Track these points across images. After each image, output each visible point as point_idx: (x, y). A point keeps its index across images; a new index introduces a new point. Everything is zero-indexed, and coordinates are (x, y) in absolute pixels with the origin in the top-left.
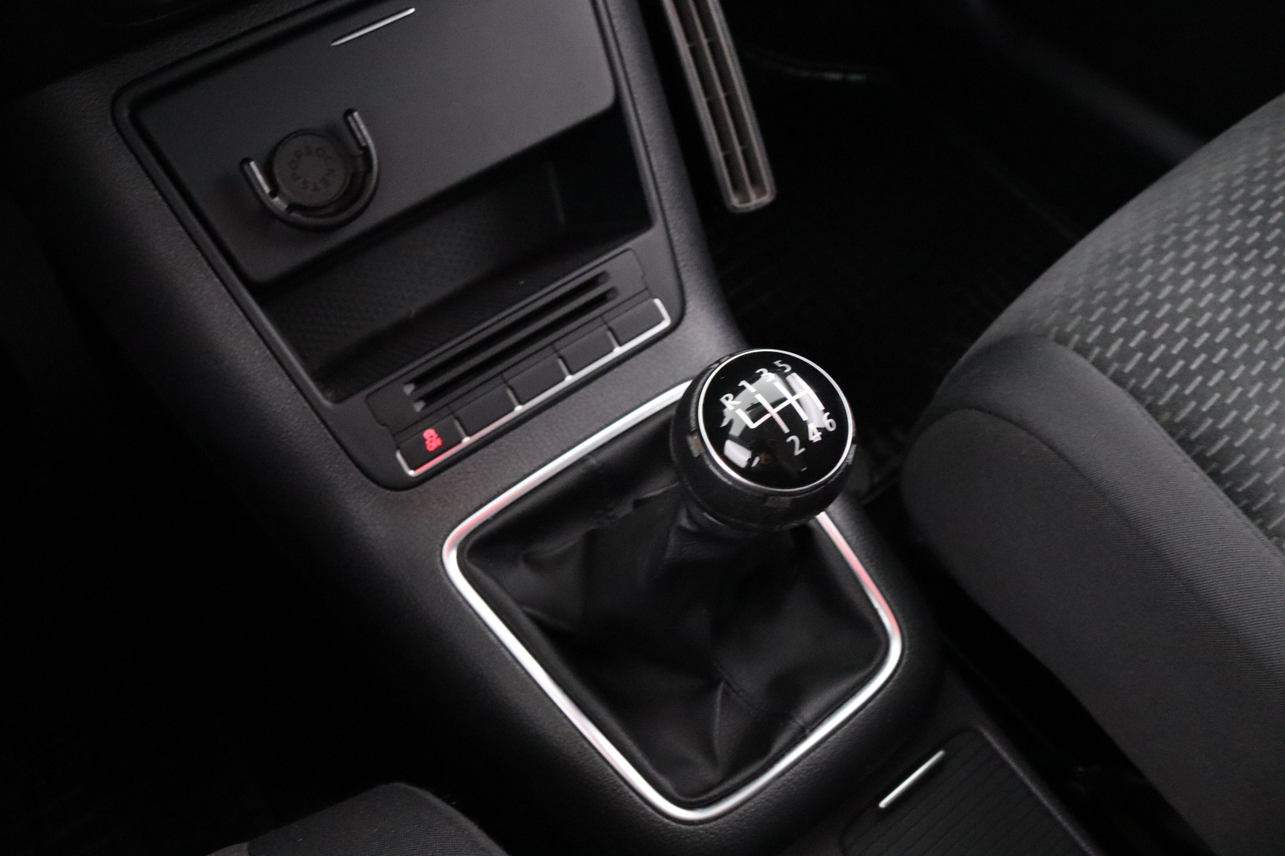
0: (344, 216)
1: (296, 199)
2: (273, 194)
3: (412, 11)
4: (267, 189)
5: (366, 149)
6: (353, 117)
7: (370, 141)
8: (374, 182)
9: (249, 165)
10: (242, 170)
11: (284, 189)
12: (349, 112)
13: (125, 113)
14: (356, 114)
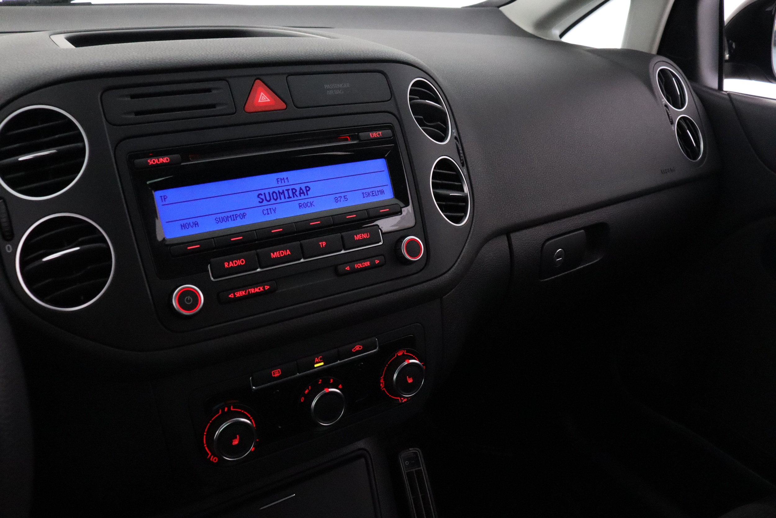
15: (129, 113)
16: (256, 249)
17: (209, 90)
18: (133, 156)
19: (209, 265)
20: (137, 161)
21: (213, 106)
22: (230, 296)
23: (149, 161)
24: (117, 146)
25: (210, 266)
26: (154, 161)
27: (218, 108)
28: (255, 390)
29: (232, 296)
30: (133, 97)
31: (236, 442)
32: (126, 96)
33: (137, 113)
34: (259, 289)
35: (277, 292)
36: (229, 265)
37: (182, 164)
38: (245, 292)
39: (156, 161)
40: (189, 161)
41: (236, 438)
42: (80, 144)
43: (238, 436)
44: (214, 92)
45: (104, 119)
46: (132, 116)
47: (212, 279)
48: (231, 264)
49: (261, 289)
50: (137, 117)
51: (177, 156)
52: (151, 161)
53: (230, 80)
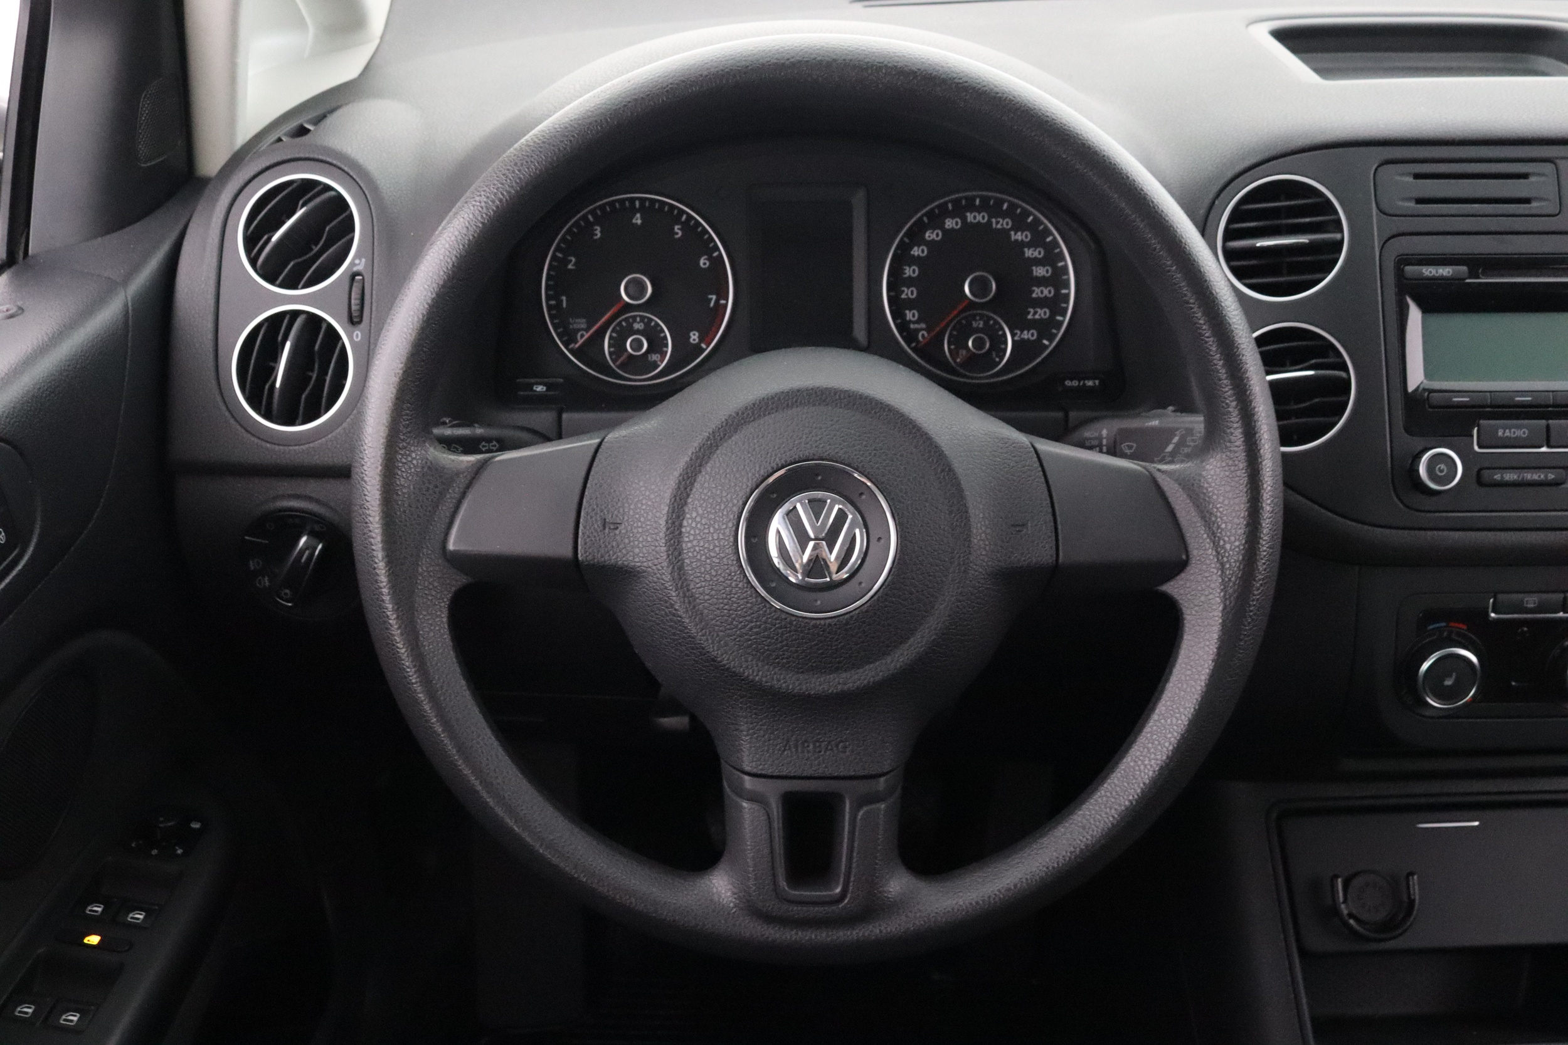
0: (1382, 936)
1: (1354, 912)
2: (1343, 903)
3: (1476, 823)
4: (1341, 900)
5: (1414, 900)
6: (1413, 879)
7: (1417, 897)
8: (1409, 924)
9: (1337, 881)
10: (1332, 881)
11: (1349, 902)
12: (1411, 874)
13: (1274, 815)
14: (1415, 877)
15: (1409, 199)
16: (1547, 419)
17: (1525, 176)
18: (1404, 261)
19: (1476, 429)
20: (1408, 269)
21: (1527, 201)
22: (1495, 477)
23: (1424, 271)
24: (1385, 243)
25: (1478, 431)
26: (1431, 272)
27: (1534, 204)
28: (1494, 618)
29: (1497, 477)
30: (1417, 176)
31: (1448, 682)
32: (1409, 174)
33: (1419, 201)
34: (1540, 476)
35: (1563, 486)
36: (1504, 433)
37: (1468, 281)
38: (1519, 477)
39: (1434, 272)
40: (1479, 278)
41: (1451, 676)
42: (1338, 236)
43: (1454, 674)
44: (1533, 179)
45: (1374, 205)
46: (1412, 204)
47: (1476, 448)
48: (1507, 433)
49: (1542, 476)
50: (1418, 206)
51: (1464, 269)
52: (1426, 271)
53: (1558, 161)
